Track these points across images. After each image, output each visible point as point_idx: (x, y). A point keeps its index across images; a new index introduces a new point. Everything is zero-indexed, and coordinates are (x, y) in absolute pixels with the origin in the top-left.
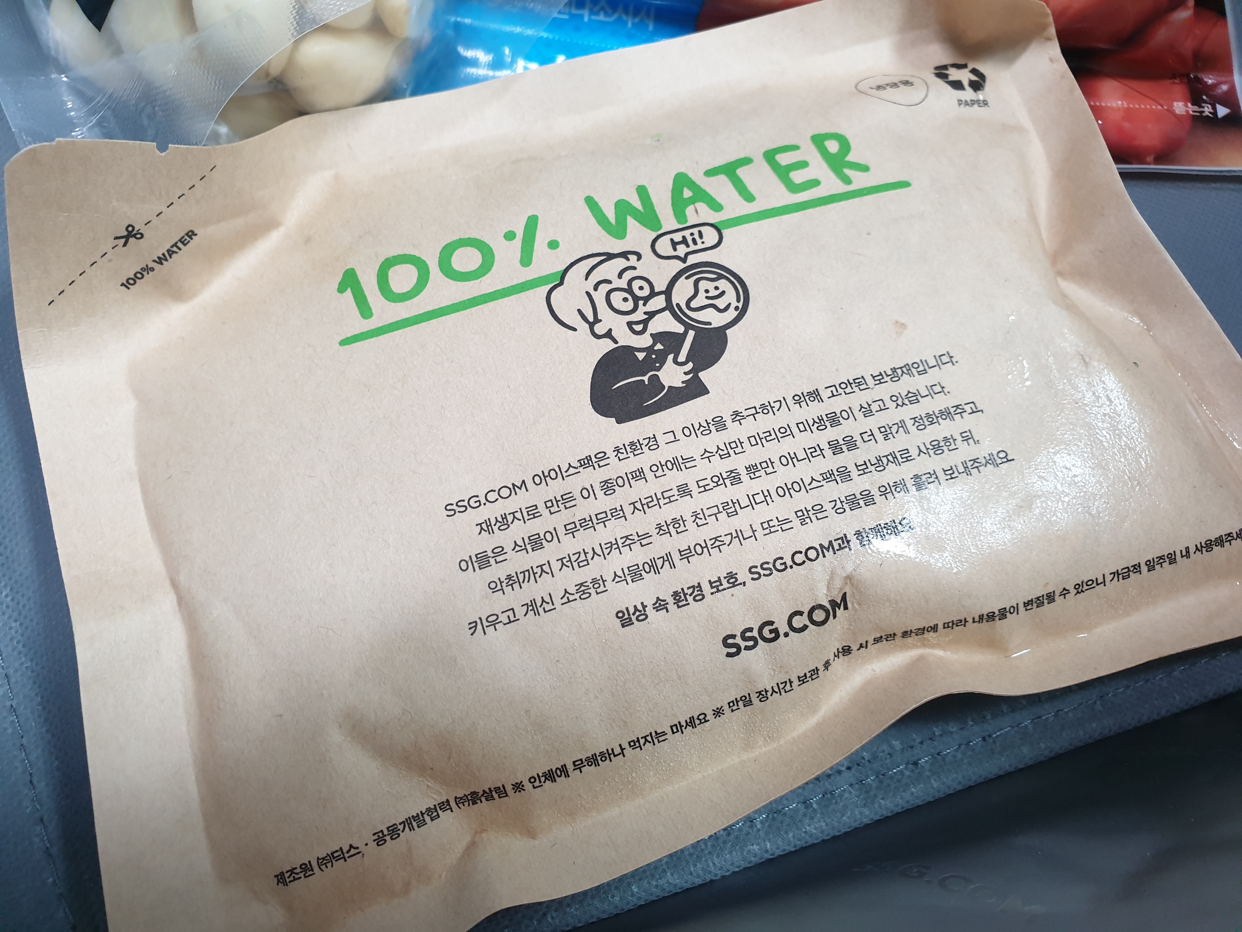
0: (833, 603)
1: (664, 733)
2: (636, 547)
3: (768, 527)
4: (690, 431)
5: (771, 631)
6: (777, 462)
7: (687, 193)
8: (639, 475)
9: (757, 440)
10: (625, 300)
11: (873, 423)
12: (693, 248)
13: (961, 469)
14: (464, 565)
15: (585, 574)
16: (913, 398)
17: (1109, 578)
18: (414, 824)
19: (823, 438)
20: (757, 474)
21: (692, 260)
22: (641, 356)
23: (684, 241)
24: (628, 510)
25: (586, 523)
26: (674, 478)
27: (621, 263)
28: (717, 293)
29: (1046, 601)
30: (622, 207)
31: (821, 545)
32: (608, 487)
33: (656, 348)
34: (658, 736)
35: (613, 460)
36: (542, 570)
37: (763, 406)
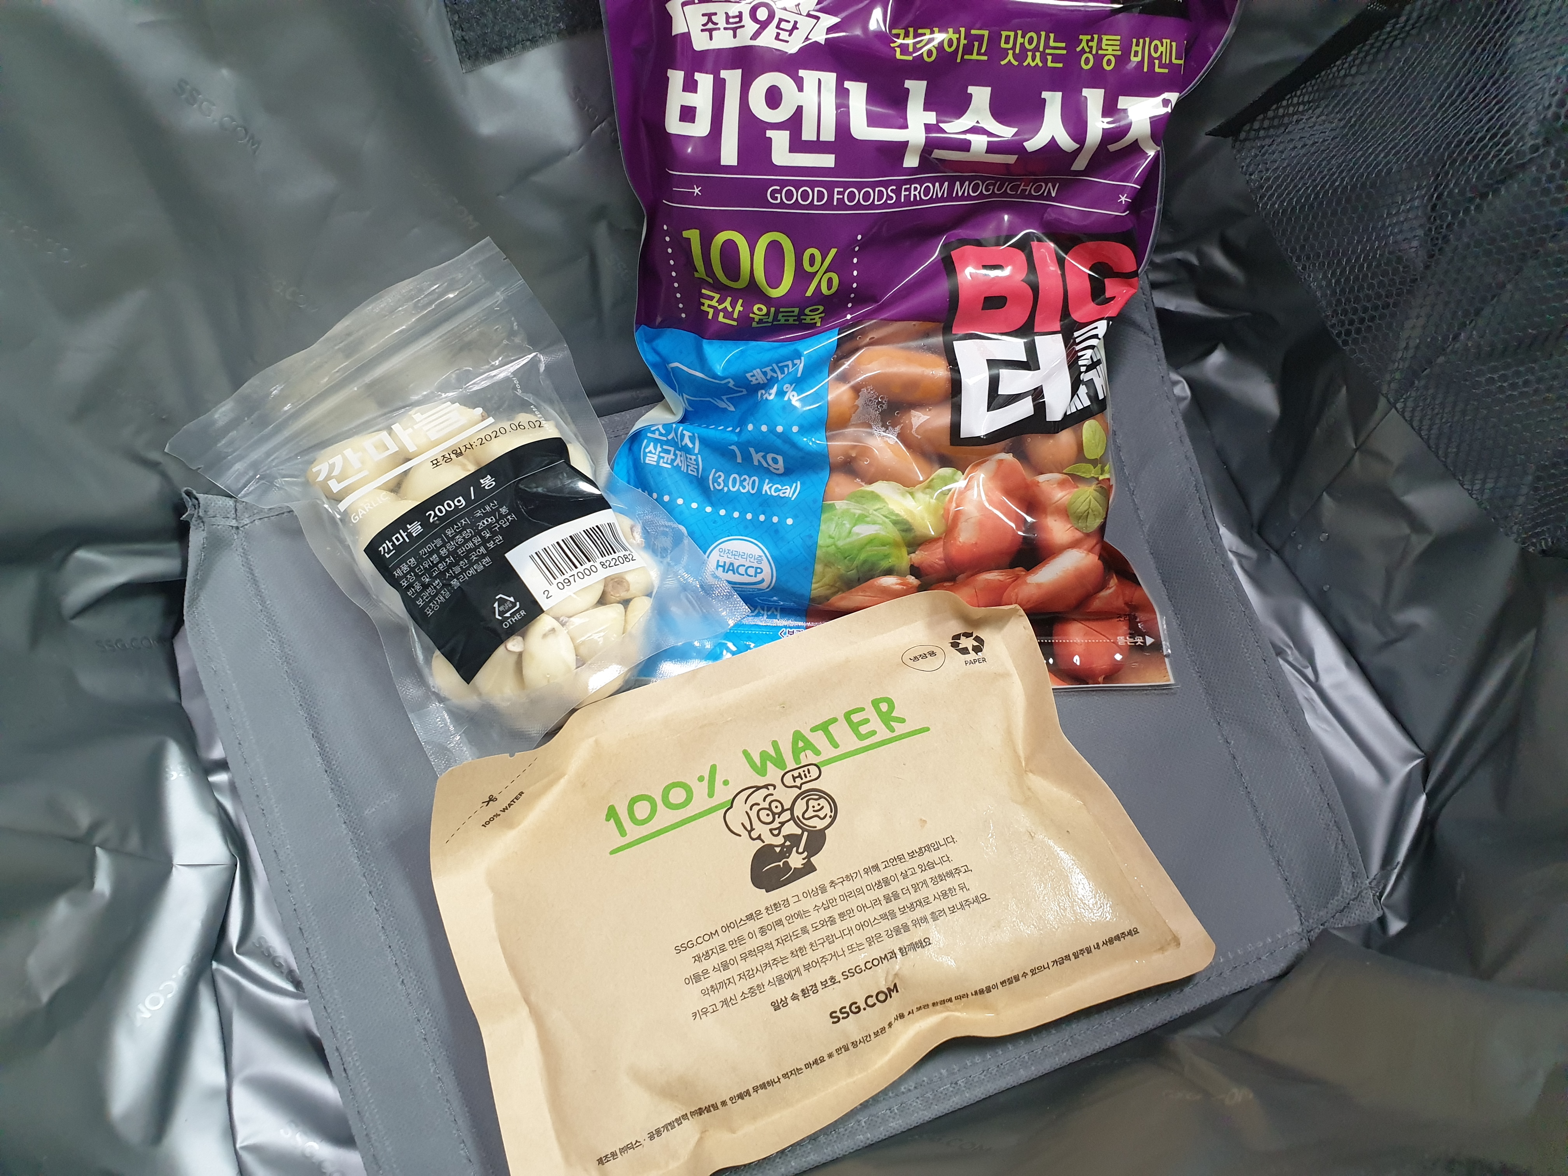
0: (889, 989)
1: (801, 1069)
2: (780, 965)
3: (851, 948)
4: (807, 894)
5: (856, 1008)
6: (855, 910)
7: (801, 744)
8: (779, 923)
9: (844, 897)
10: (768, 815)
11: (908, 883)
12: (805, 780)
13: (959, 907)
14: (687, 981)
15: (753, 982)
16: (931, 865)
17: (1051, 964)
18: (669, 1128)
19: (880, 894)
20: (845, 918)
21: (804, 788)
22: (778, 850)
23: (800, 776)
24: (775, 943)
25: (752, 953)
26: (799, 923)
27: (764, 792)
28: (819, 807)
29: (1014, 981)
30: (764, 755)
31: (880, 957)
32: (763, 931)
33: (786, 844)
34: (798, 1071)
35: (765, 914)
36: (730, 982)
37: (847, 877)
